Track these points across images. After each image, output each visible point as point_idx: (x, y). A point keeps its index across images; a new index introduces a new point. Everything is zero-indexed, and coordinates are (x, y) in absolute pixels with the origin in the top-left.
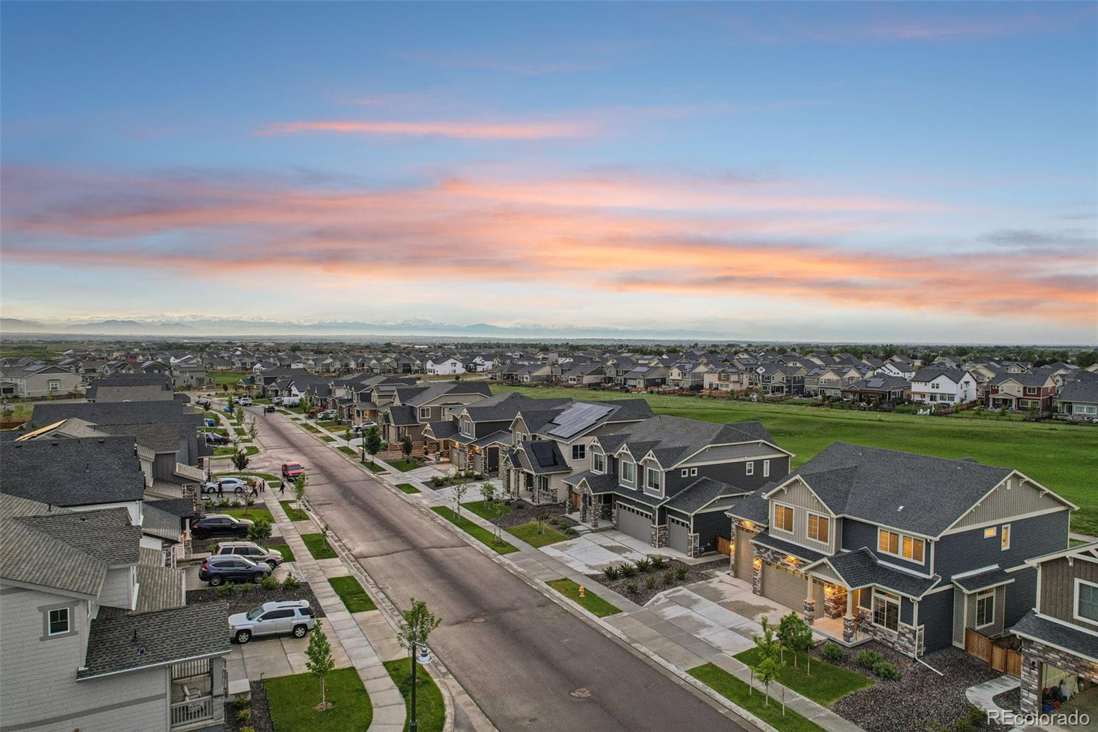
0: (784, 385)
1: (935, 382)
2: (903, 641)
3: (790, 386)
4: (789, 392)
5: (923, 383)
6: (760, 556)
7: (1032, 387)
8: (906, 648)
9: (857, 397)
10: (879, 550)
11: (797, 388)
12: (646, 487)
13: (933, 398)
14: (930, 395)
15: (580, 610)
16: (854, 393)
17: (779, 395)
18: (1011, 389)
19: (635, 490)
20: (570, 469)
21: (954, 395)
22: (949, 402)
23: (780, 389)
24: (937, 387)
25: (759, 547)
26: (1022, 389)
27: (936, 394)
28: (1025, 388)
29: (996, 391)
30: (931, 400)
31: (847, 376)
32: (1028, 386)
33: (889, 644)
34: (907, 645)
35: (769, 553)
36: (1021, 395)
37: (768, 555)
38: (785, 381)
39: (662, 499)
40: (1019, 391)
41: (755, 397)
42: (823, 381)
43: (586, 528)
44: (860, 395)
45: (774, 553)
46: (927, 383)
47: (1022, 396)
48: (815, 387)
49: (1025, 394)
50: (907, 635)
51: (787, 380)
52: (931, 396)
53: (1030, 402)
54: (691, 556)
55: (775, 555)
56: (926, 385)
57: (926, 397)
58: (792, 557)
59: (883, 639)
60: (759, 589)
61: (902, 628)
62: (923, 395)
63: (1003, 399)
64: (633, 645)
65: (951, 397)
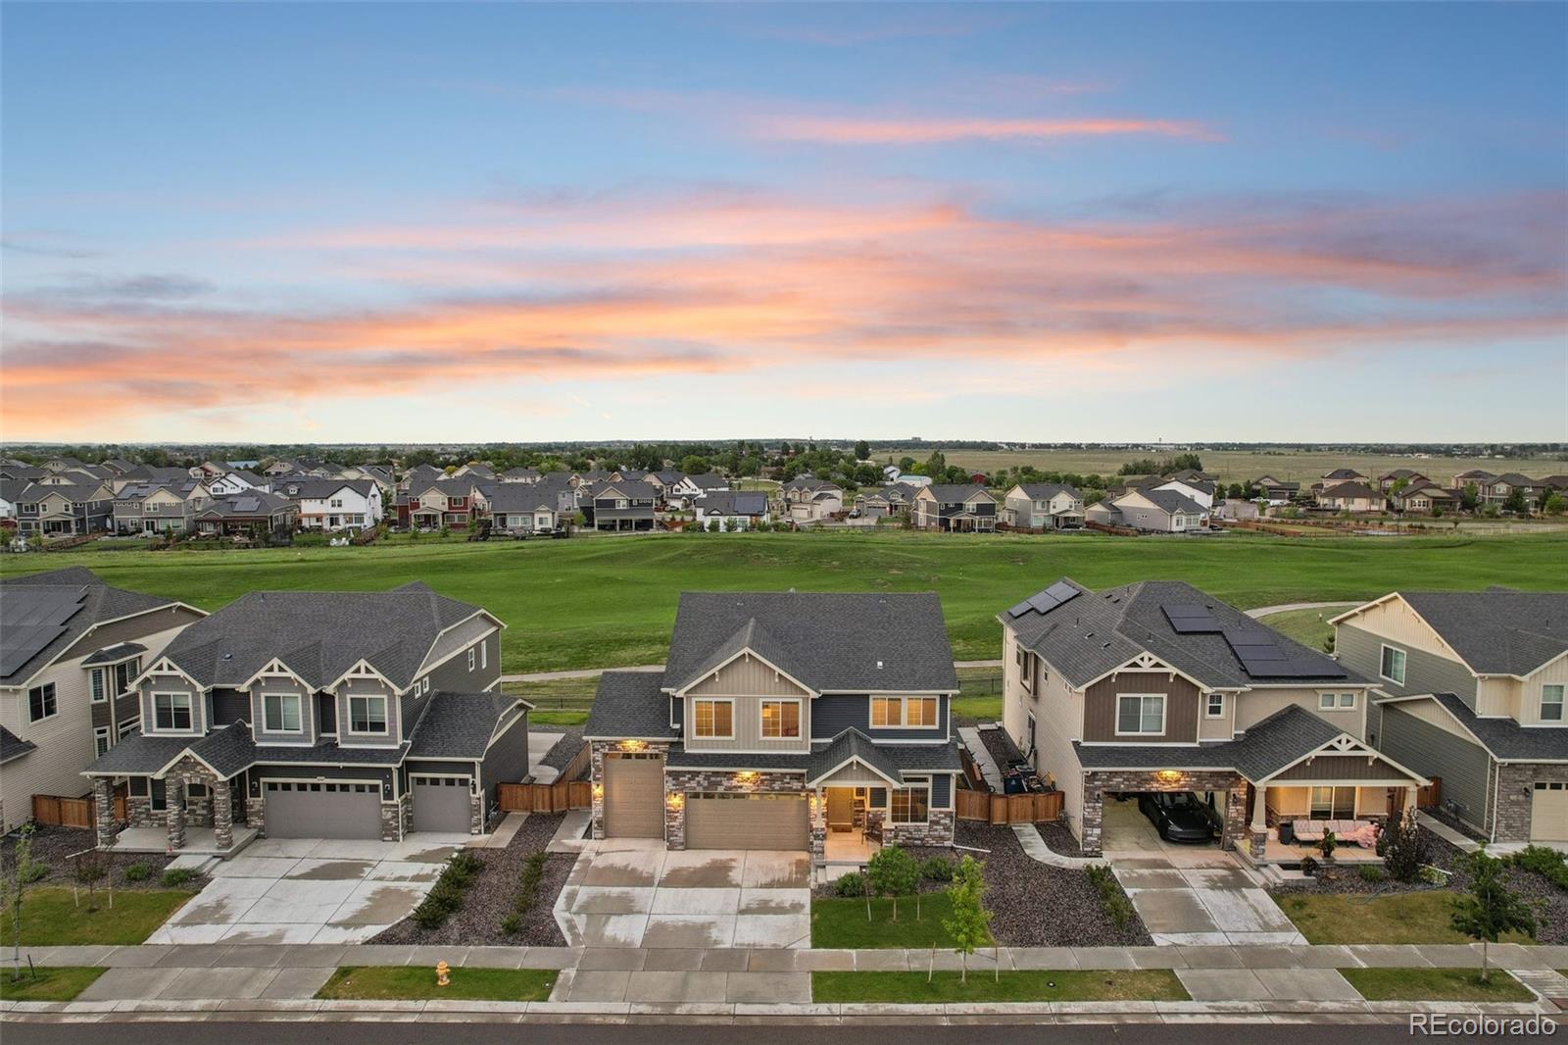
0: (73, 519)
1: (335, 497)
2: (936, 830)
3: (84, 519)
4: (81, 529)
5: (319, 501)
6: (680, 787)
7: (458, 497)
8: (942, 838)
9: (221, 529)
10: (872, 726)
11: (94, 522)
12: (344, 734)
13: (334, 521)
14: (329, 517)
15: (488, 1009)
16: (214, 522)
17: (61, 537)
18: (434, 501)
19: (311, 745)
20: (30, 746)
21: (362, 514)
22: (358, 525)
23: (65, 526)
24: (340, 505)
25: (675, 775)
26: (446, 501)
27: (338, 514)
28: (450, 499)
29: (416, 506)
30: (332, 524)
31: (191, 497)
32: (454, 497)
33: (917, 842)
34: (943, 833)
35: (700, 778)
36: (446, 508)
37: (699, 782)
38: (71, 512)
39: (397, 747)
40: (444, 504)
41: (22, 543)
42: (152, 507)
43: (205, 858)
44: (225, 525)
45: (707, 777)
46: (325, 501)
47: (447, 510)
48: (136, 518)
49: (450, 507)
50: (942, 821)
51: (75, 510)
52: (332, 519)
53: (456, 516)
54: (480, 833)
55: (713, 779)
56: (322, 503)
57: (324, 519)
58: (747, 773)
59: (908, 838)
60: (682, 840)
61: (935, 816)
62: (319, 518)
63: (426, 516)
64: (678, 1011)
65: (360, 518)
